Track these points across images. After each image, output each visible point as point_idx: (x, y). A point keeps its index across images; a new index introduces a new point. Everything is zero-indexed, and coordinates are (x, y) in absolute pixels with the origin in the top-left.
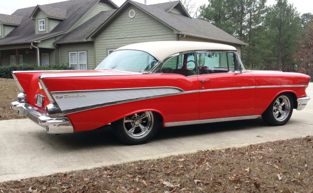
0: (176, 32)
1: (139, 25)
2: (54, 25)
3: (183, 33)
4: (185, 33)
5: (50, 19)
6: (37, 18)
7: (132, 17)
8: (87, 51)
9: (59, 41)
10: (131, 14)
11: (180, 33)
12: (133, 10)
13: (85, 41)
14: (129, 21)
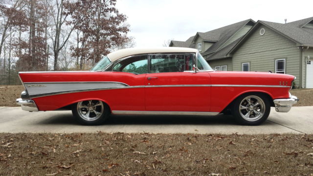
0: (298, 45)
1: (268, 41)
2: (208, 46)
3: (305, 45)
4: (308, 45)
5: (205, 42)
6: (197, 42)
7: (262, 34)
8: (228, 65)
9: (209, 58)
10: (262, 32)
11: (302, 45)
12: (263, 29)
13: (225, 57)
14: (260, 38)
